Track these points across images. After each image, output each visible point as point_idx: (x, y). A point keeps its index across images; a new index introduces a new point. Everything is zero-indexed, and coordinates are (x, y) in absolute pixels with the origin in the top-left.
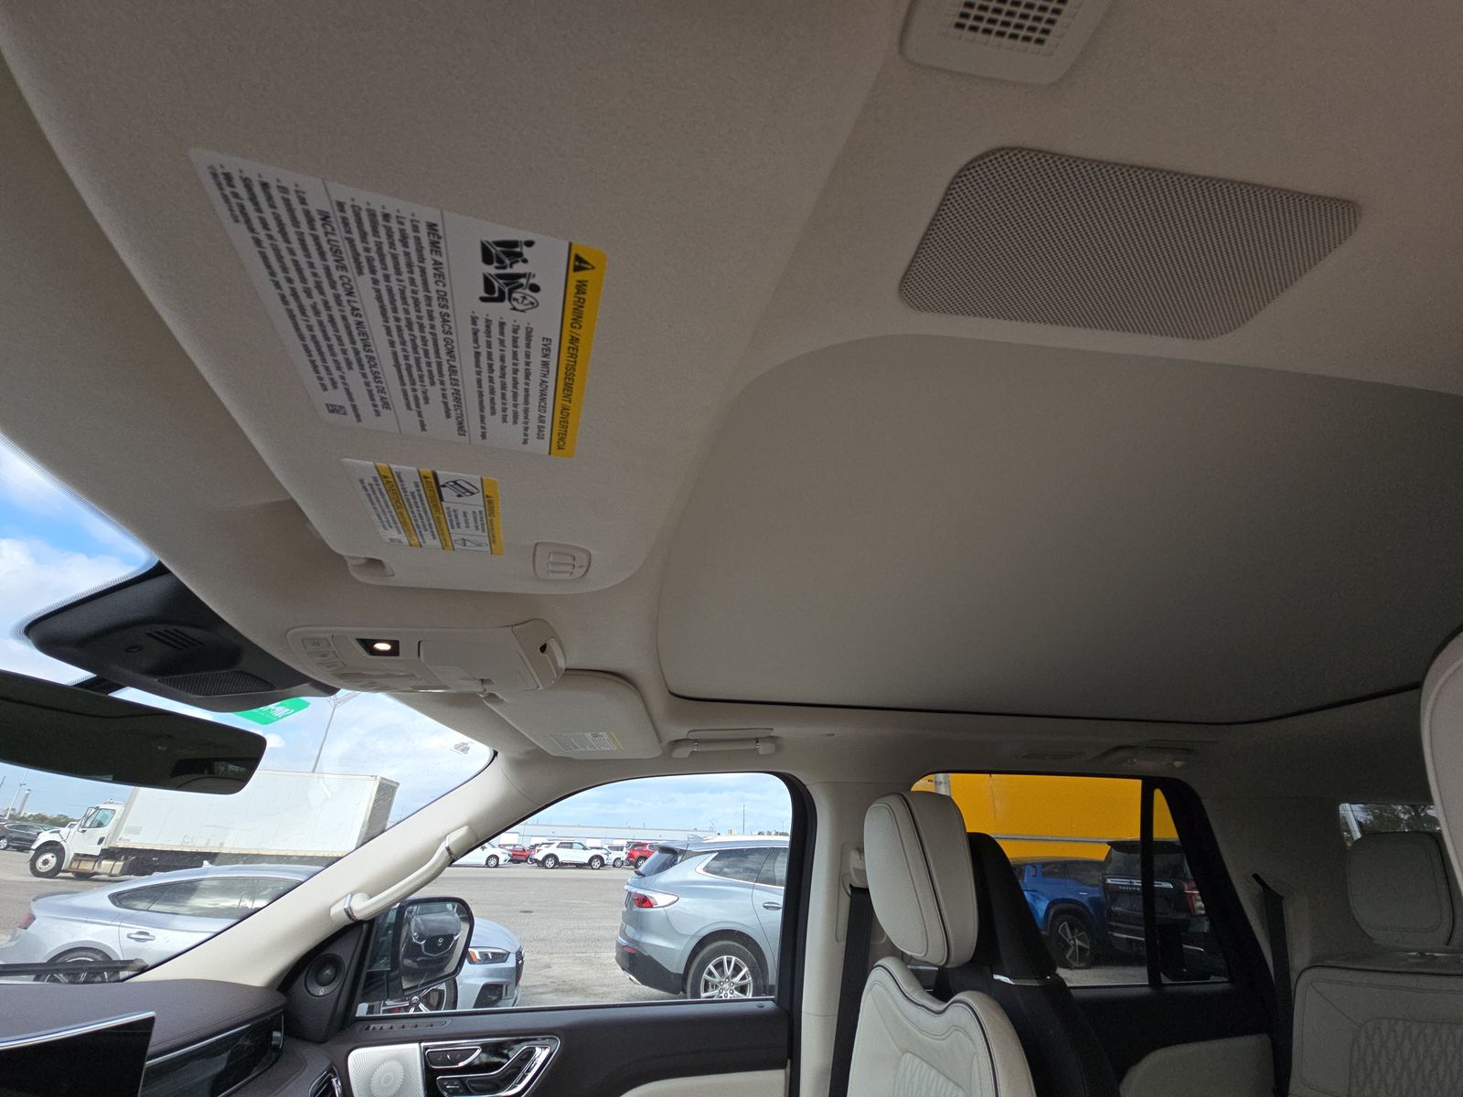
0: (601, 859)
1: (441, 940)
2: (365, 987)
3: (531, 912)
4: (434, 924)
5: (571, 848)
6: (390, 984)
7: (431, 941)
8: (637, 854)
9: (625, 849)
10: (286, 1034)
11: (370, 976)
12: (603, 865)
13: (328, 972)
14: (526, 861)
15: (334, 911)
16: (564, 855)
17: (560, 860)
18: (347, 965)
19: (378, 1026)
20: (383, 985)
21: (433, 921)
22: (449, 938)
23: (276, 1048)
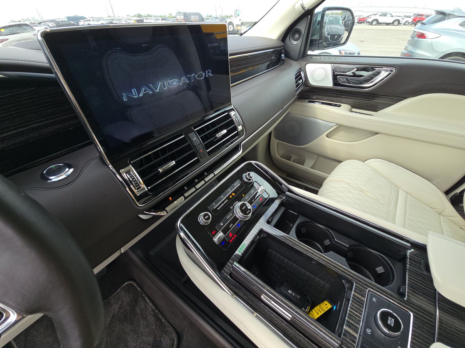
0: (399, 21)
1: (336, 36)
2: (310, 46)
3: (364, 41)
4: (334, 29)
5: (386, 16)
6: (319, 45)
7: (333, 36)
8: (418, 19)
9: (412, 17)
10: (285, 56)
11: (312, 41)
12: (399, 24)
13: (297, 36)
14: (364, 23)
15: (296, 7)
16: (381, 20)
17: (379, 22)
18: (303, 33)
19: (315, 57)
20: (317, 45)
21: (334, 28)
22: (340, 36)
23: (283, 60)
